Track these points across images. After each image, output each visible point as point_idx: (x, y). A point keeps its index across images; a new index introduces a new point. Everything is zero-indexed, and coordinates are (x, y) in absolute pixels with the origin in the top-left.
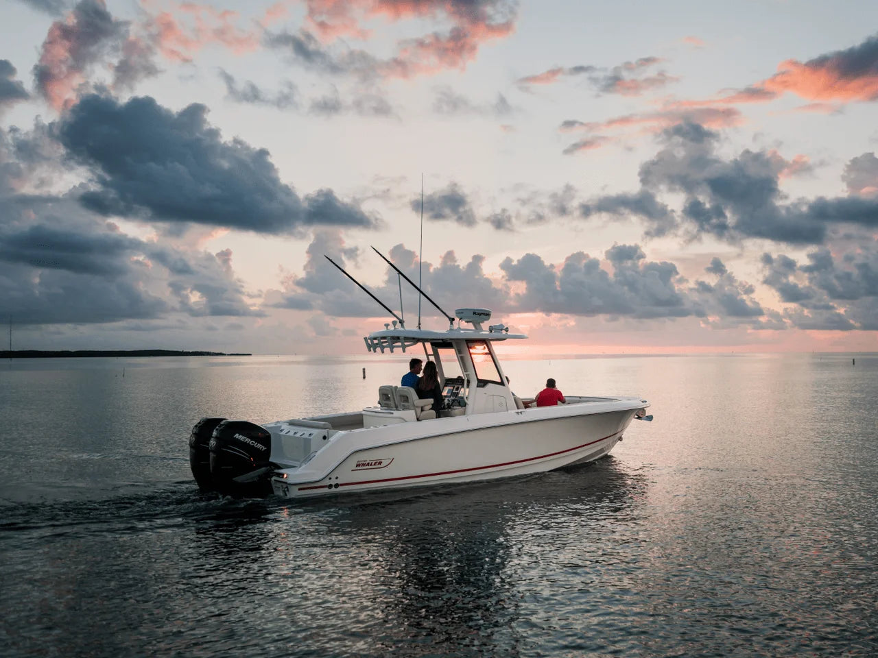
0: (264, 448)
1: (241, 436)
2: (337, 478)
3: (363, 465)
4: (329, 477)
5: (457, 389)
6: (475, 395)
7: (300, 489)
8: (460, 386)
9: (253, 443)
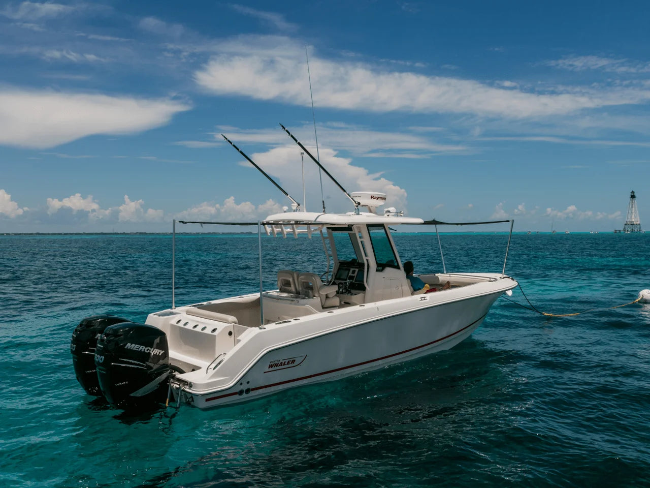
0: (162, 352)
1: (133, 345)
2: (248, 383)
3: (276, 365)
4: (240, 382)
5: (353, 272)
6: (374, 279)
7: (207, 400)
8: (357, 270)
9: (148, 350)
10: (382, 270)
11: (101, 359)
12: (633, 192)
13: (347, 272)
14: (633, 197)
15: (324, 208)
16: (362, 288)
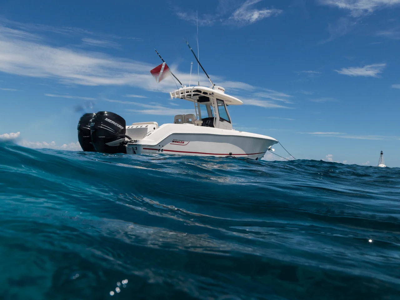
0: (123, 128)
1: (109, 120)
2: (163, 146)
3: (176, 142)
4: (159, 145)
5: (208, 122)
7: (144, 149)
8: (210, 121)
9: (116, 124)
10: (222, 121)
11: (93, 124)
12: (382, 152)
13: (205, 123)
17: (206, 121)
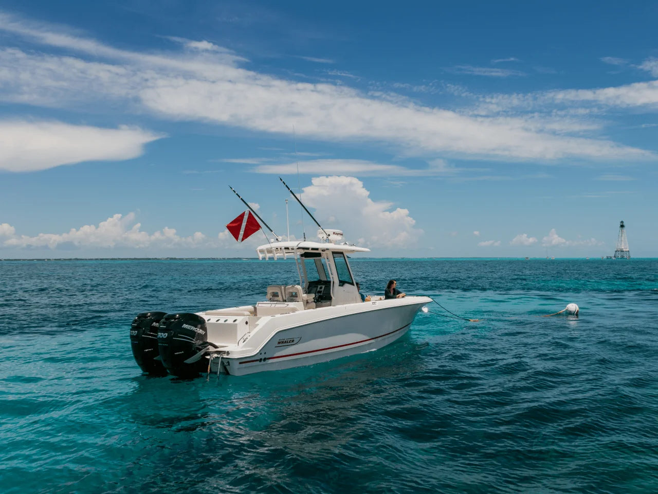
0: (204, 333)
1: (187, 326)
2: (265, 353)
3: (283, 342)
4: (260, 353)
5: (321, 288)
6: (337, 291)
7: (240, 363)
8: (323, 287)
9: (196, 330)
10: (342, 286)
11: (165, 336)
12: (622, 222)
13: (316, 288)
14: (622, 226)
15: (305, 238)
16: (330, 299)
17: (317, 287)
